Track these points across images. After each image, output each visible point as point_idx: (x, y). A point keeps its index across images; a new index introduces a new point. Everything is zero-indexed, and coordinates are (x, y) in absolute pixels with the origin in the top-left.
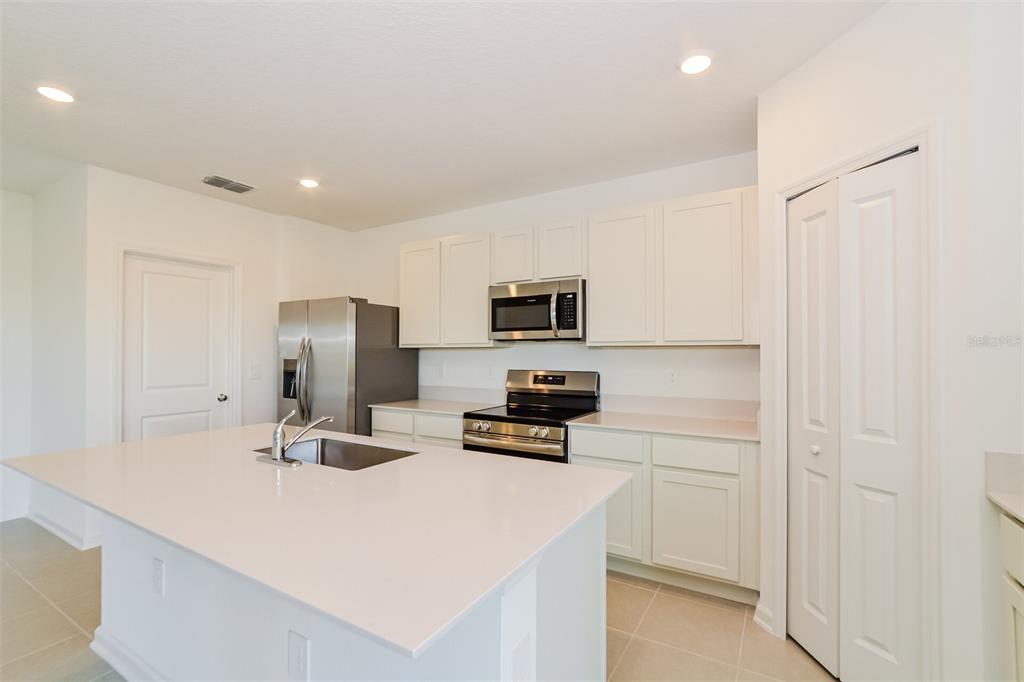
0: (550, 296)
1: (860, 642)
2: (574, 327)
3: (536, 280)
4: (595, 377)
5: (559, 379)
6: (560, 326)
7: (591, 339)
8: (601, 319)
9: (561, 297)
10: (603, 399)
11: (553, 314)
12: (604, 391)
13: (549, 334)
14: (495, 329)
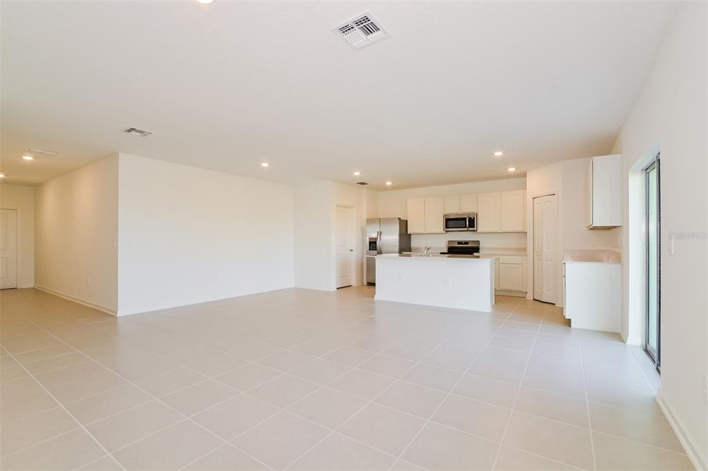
0: (466, 218)
1: (546, 292)
2: (474, 227)
3: (460, 213)
4: (478, 242)
5: (466, 243)
6: (470, 227)
7: (479, 231)
8: (481, 225)
9: (470, 218)
10: (481, 249)
11: (467, 223)
12: (481, 246)
13: (466, 229)
14: (446, 227)
